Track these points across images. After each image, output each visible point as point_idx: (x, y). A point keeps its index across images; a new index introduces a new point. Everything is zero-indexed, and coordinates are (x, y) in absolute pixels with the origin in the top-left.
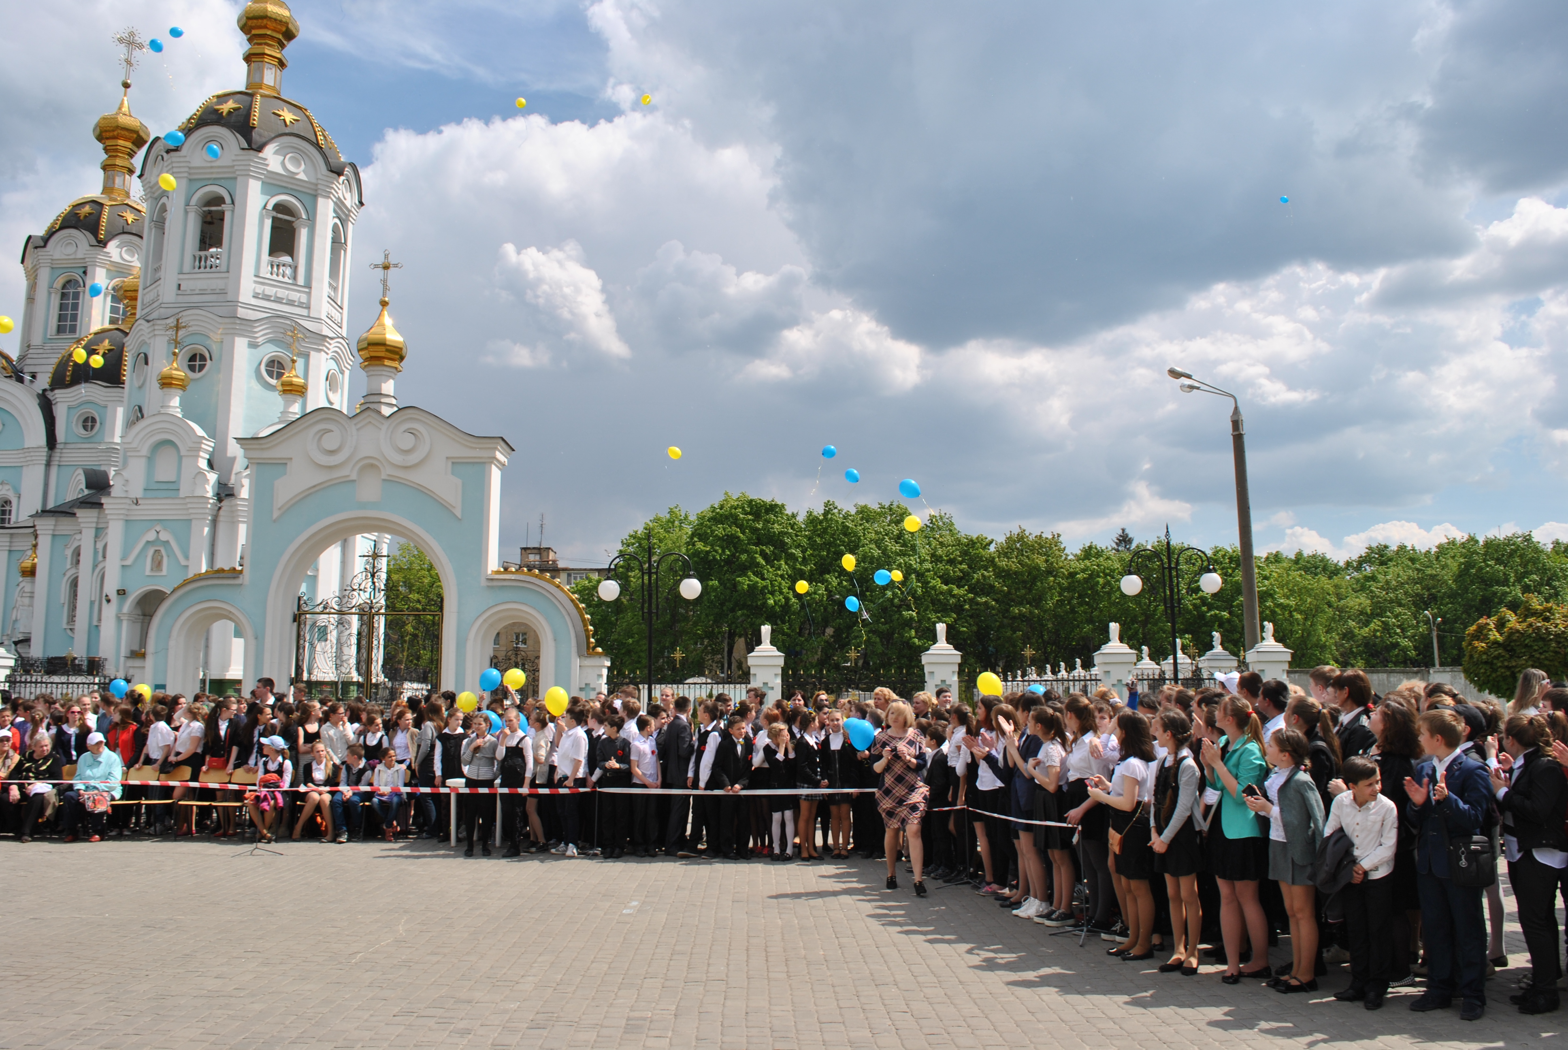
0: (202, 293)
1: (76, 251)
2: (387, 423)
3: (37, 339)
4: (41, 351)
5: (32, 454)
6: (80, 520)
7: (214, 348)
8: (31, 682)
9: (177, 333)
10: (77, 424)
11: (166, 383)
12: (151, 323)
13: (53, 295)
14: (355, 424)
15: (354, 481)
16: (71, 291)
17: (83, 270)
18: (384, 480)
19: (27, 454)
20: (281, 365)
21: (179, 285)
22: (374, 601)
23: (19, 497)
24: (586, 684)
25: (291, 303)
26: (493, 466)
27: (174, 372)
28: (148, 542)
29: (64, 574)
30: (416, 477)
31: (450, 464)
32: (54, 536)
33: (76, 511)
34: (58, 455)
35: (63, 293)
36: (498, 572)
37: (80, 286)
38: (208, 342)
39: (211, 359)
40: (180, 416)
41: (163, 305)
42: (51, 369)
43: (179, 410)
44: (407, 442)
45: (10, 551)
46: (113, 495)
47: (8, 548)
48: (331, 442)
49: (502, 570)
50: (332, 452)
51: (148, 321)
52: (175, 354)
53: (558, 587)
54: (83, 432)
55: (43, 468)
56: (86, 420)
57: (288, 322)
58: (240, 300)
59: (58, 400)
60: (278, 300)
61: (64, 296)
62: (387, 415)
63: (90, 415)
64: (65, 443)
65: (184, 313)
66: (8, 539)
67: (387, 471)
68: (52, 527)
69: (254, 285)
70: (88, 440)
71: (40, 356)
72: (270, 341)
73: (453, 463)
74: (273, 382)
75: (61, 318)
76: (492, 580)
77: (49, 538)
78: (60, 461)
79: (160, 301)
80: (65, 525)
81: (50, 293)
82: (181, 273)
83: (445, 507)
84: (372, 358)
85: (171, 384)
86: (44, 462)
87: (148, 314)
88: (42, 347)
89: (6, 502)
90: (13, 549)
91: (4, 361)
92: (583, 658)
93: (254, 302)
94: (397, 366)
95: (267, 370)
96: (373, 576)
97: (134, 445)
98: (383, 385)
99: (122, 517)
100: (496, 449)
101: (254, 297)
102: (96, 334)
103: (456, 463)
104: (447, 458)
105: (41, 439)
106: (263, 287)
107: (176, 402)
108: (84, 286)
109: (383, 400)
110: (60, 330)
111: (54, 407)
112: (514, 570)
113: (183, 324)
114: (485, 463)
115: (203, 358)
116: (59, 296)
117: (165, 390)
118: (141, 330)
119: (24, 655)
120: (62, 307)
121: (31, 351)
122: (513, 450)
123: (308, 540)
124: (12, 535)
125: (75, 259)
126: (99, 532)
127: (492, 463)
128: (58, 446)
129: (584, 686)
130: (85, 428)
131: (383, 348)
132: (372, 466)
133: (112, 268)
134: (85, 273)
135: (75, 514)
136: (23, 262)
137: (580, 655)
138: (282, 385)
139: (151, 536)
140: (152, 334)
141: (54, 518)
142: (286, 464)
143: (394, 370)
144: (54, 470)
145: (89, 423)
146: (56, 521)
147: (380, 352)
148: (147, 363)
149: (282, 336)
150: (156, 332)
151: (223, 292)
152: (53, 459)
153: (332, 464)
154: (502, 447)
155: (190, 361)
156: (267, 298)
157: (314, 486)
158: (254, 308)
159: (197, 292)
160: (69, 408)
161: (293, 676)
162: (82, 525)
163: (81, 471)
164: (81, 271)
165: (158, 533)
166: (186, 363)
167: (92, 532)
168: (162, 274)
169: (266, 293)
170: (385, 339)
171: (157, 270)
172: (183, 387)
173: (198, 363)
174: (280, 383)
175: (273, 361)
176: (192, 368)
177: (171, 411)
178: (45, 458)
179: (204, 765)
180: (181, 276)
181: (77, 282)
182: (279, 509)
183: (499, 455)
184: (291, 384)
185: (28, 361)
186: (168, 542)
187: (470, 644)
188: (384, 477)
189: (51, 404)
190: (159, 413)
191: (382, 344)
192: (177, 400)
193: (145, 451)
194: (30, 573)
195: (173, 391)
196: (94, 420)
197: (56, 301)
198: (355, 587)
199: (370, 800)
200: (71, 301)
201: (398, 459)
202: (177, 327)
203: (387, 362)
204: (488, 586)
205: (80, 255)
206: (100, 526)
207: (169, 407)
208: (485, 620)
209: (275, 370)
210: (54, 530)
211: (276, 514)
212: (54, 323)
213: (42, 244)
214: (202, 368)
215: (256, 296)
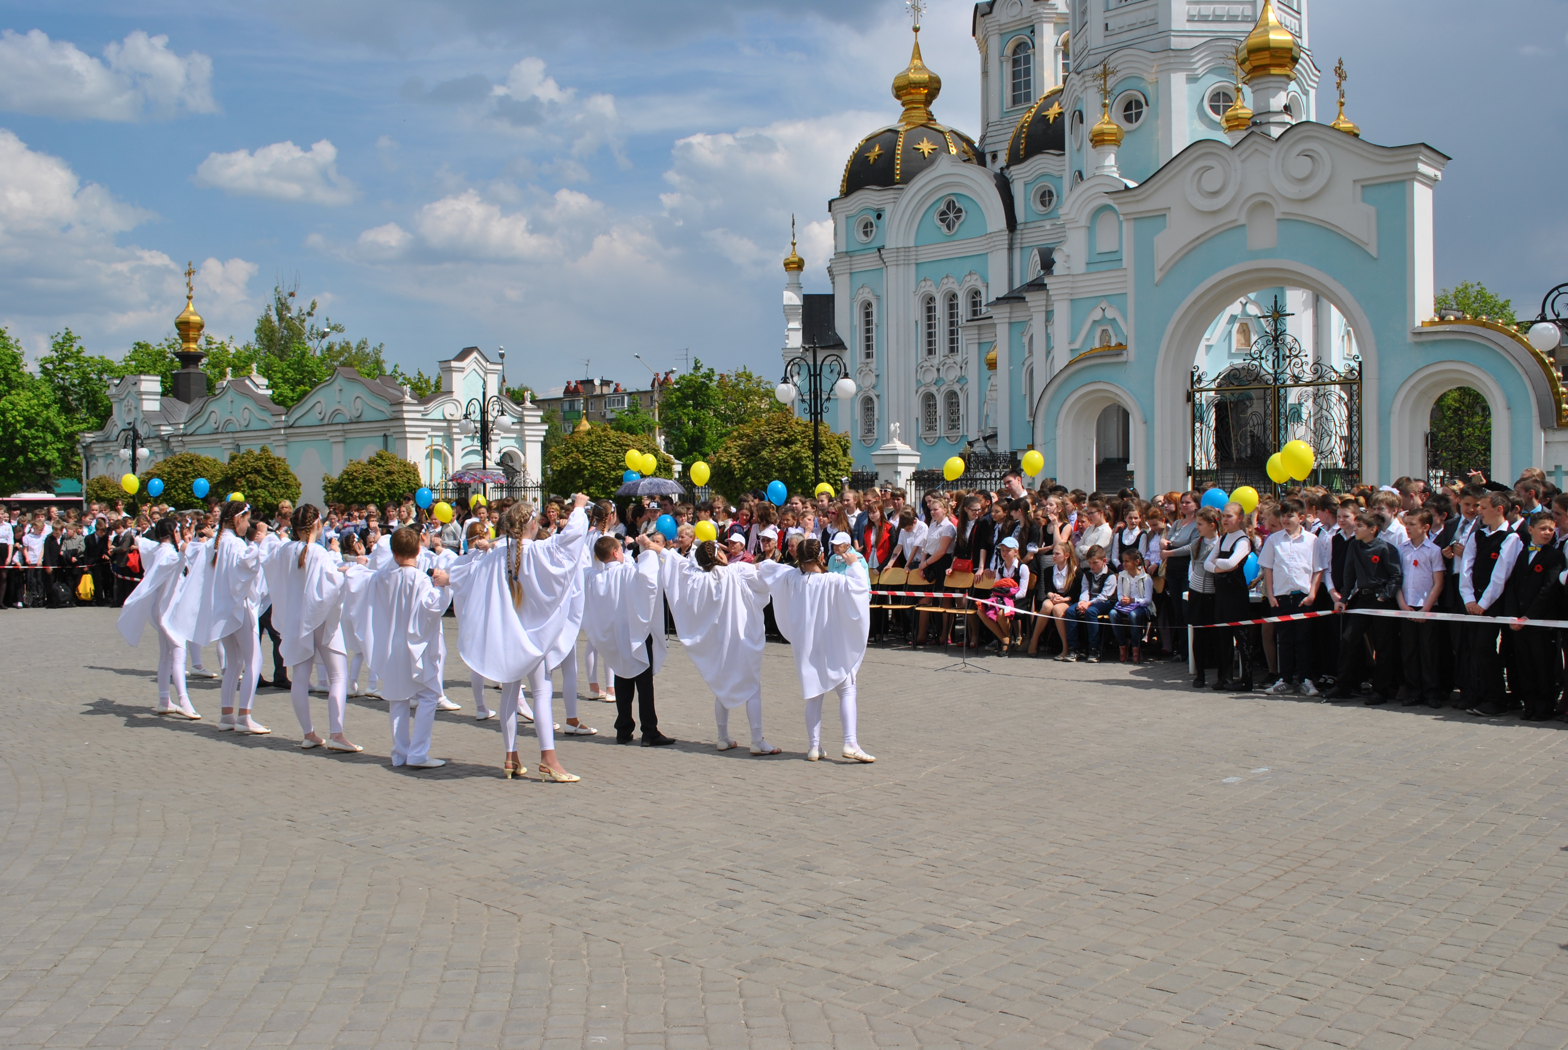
0: (1132, 28)
1: (1021, 10)
2: (1276, 147)
3: (994, 116)
4: (999, 127)
5: (994, 239)
6: (1029, 304)
7: (1150, 91)
8: (991, 479)
9: (1105, 81)
10: (1034, 201)
11: (1098, 140)
12: (1081, 75)
13: (1004, 64)
14: (1239, 155)
15: (1243, 226)
16: (1022, 55)
17: (1031, 29)
18: (1278, 220)
19: (990, 240)
20: (1227, 98)
21: (1107, 25)
22: (1279, 371)
23: (987, 287)
24: (1556, 467)
25: (1233, 19)
26: (1417, 185)
27: (1105, 126)
28: (1095, 322)
29: (1023, 364)
30: (1318, 211)
31: (1359, 188)
32: (1010, 323)
33: (1025, 295)
34: (1019, 236)
35: (1014, 60)
36: (1432, 323)
37: (1029, 48)
38: (1143, 84)
39: (1147, 104)
40: (1116, 176)
41: (1091, 52)
42: (1006, 145)
43: (1115, 169)
44: (1303, 167)
45: (979, 344)
46: (1055, 273)
47: (977, 341)
48: (1211, 182)
49: (1437, 319)
50: (1215, 194)
51: (1078, 74)
52: (1105, 105)
53: (1513, 336)
54: (1042, 208)
55: (1006, 252)
56: (1043, 195)
57: (1229, 43)
58: (1173, 28)
59: (1014, 177)
60: (1218, 19)
61: (1015, 62)
62: (1277, 137)
63: (1047, 189)
64: (1025, 223)
65: (1112, 58)
66: (976, 332)
67: (1281, 209)
68: (1008, 315)
69: (1187, 7)
70: (1047, 216)
71: (998, 133)
72: (1211, 71)
73: (1363, 187)
74: (1217, 118)
75: (1015, 87)
76: (1420, 334)
77: (1006, 327)
78: (1021, 243)
79: (1089, 48)
80: (1019, 313)
81: (1001, 63)
82: (1107, 10)
83: (1356, 245)
84: (1255, 69)
85: (1103, 140)
86: (1006, 246)
87: (1079, 65)
88: (1000, 123)
89: (976, 293)
90: (982, 341)
91: (964, 145)
92: (1550, 432)
93: (1189, 27)
94: (1289, 73)
95: (1211, 106)
96: (1276, 339)
97: (1071, 216)
98: (1271, 100)
99: (1066, 297)
100: (1418, 160)
101: (1188, 21)
102: (1045, 98)
103: (1367, 187)
104: (1355, 181)
105: (1002, 223)
106: (1198, 7)
107: (1111, 160)
108: (1034, 47)
109: (1272, 120)
110: (1015, 100)
111: (1011, 186)
112: (1452, 318)
113: (1111, 70)
114: (1403, 181)
115: (1139, 105)
116: (1010, 63)
117: (1098, 148)
118: (1073, 85)
119: (994, 451)
120: (1015, 75)
121: (990, 129)
122: (1449, 159)
123: (1195, 303)
124: (979, 326)
125: (1021, 19)
126: (1049, 315)
127: (1414, 179)
128: (1018, 227)
129: (1553, 469)
130: (1043, 203)
131: (1266, 54)
132: (1264, 204)
133: (1059, 21)
134: (1032, 32)
135: (1024, 298)
136: (974, 34)
137: (1545, 426)
138: (1227, 121)
139: (1097, 315)
140: (1083, 87)
141: (1008, 305)
142: (1165, 215)
143: (1285, 79)
144: (1017, 254)
145: (1046, 197)
146: (1011, 308)
147: (1264, 59)
148: (1082, 121)
149: (1222, 61)
150: (1087, 85)
151: (1154, 23)
152: (1014, 241)
153: (1216, 208)
154: (1426, 156)
155: (1125, 111)
156: (1204, 19)
157: (1198, 238)
158: (1189, 34)
159: (1126, 29)
160: (1026, 184)
161: (1190, 465)
162: (1032, 310)
163: (1036, 252)
164: (1028, 32)
165: (1104, 310)
166: (1121, 114)
167: (1043, 316)
168: (1088, 17)
169: (1203, 13)
170: (1268, 41)
171: (1084, 13)
172: (1117, 142)
173: (1134, 111)
174: (1224, 119)
175: (1218, 94)
176: (1128, 119)
177: (1106, 172)
178: (1007, 242)
179: (949, 567)
180: (1108, 14)
181: (1026, 44)
182: (1161, 270)
183: (1422, 168)
184: (1237, 118)
185: (988, 141)
186: (1114, 319)
187: (1394, 419)
188: (1278, 216)
189: (1009, 183)
190: (1094, 176)
191: (1265, 48)
192: (1112, 157)
193: (1083, 221)
194: (992, 365)
195: (1106, 148)
196: (1051, 194)
197: (1008, 69)
198: (1255, 356)
199: (1107, 613)
200: (1022, 67)
201: (1292, 191)
202: (1105, 74)
203: (1274, 71)
204: (1416, 343)
205: (1025, 14)
206: (1050, 309)
207: (1103, 167)
208: (1413, 387)
209: (1221, 104)
210: (1010, 318)
211: (1158, 276)
212: (1008, 93)
213: (988, 10)
214: (1138, 115)
215: (1191, 20)
